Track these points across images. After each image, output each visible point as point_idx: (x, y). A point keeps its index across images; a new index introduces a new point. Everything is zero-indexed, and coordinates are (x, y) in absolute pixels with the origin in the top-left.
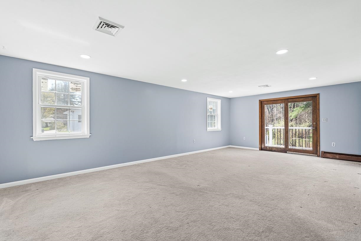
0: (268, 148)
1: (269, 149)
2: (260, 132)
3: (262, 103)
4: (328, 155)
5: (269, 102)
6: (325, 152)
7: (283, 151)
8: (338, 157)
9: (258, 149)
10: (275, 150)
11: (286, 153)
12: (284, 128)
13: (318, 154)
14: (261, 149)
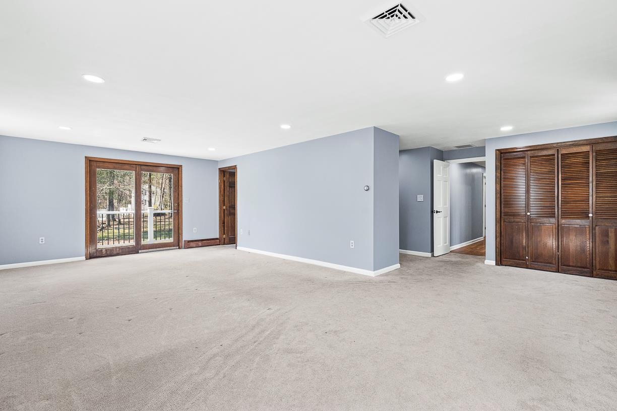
0: (104, 251)
1: (106, 253)
2: (88, 223)
3: (92, 164)
4: (192, 244)
5: (107, 165)
6: (189, 242)
7: (134, 251)
8: (200, 244)
9: (84, 258)
10: (118, 252)
11: (138, 253)
12: (134, 212)
13: (180, 245)
14: (90, 257)
